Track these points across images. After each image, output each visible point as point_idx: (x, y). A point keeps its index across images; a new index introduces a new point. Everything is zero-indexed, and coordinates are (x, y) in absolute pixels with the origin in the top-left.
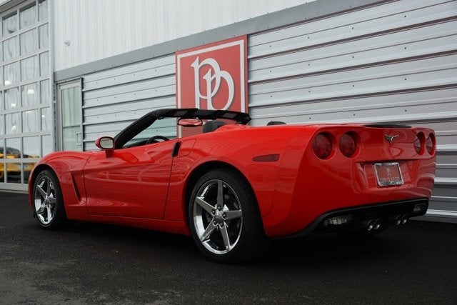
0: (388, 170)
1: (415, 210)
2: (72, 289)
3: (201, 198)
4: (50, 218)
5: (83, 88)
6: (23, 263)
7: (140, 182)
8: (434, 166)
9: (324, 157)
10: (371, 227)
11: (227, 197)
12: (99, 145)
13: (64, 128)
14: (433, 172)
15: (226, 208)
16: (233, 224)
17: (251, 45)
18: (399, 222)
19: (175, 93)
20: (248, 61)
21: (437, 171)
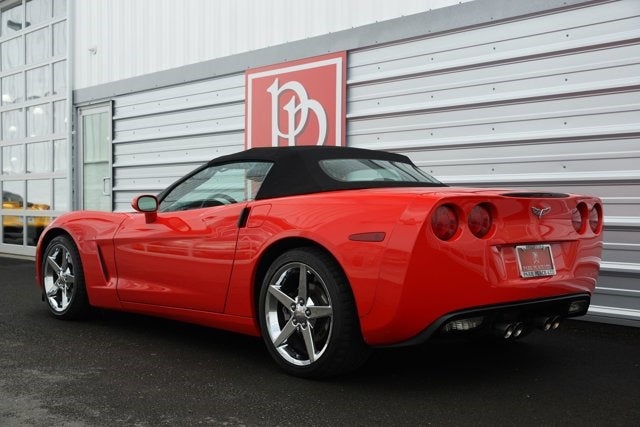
0: (535, 255)
1: (572, 309)
2: (97, 413)
3: (276, 287)
4: (65, 303)
5: (113, 114)
6: (28, 371)
7: (190, 258)
8: (600, 246)
9: (447, 237)
10: (510, 333)
11: (312, 287)
12: (136, 206)
13: (85, 164)
14: (599, 255)
15: (310, 303)
16: (319, 325)
17: (351, 65)
18: (548, 326)
19: (243, 127)
20: (347, 88)
21: (603, 252)
